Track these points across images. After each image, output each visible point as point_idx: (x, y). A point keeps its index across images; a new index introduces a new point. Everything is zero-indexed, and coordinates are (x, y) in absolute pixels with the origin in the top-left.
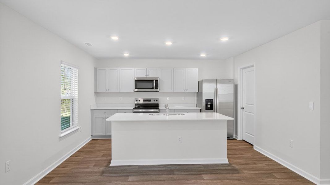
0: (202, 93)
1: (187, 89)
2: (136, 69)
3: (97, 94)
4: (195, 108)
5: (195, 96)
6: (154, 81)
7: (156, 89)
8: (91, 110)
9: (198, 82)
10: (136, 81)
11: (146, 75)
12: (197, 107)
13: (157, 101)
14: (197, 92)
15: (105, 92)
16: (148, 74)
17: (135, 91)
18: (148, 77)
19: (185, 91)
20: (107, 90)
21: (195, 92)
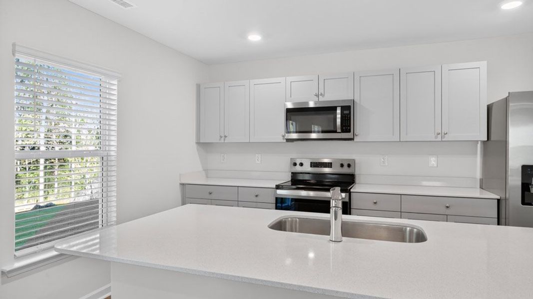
0: (505, 143)
1: (444, 131)
2: (290, 79)
3: (204, 146)
4: (477, 193)
5: (476, 154)
6: (339, 111)
7: (343, 131)
8: (180, 184)
9: (489, 108)
10: (288, 111)
11: (317, 96)
12: (481, 187)
13: (349, 166)
14: (484, 142)
15: (218, 141)
16: (321, 91)
17: (288, 140)
18: (321, 99)
19: (439, 139)
20: (221, 137)
21: (477, 141)
